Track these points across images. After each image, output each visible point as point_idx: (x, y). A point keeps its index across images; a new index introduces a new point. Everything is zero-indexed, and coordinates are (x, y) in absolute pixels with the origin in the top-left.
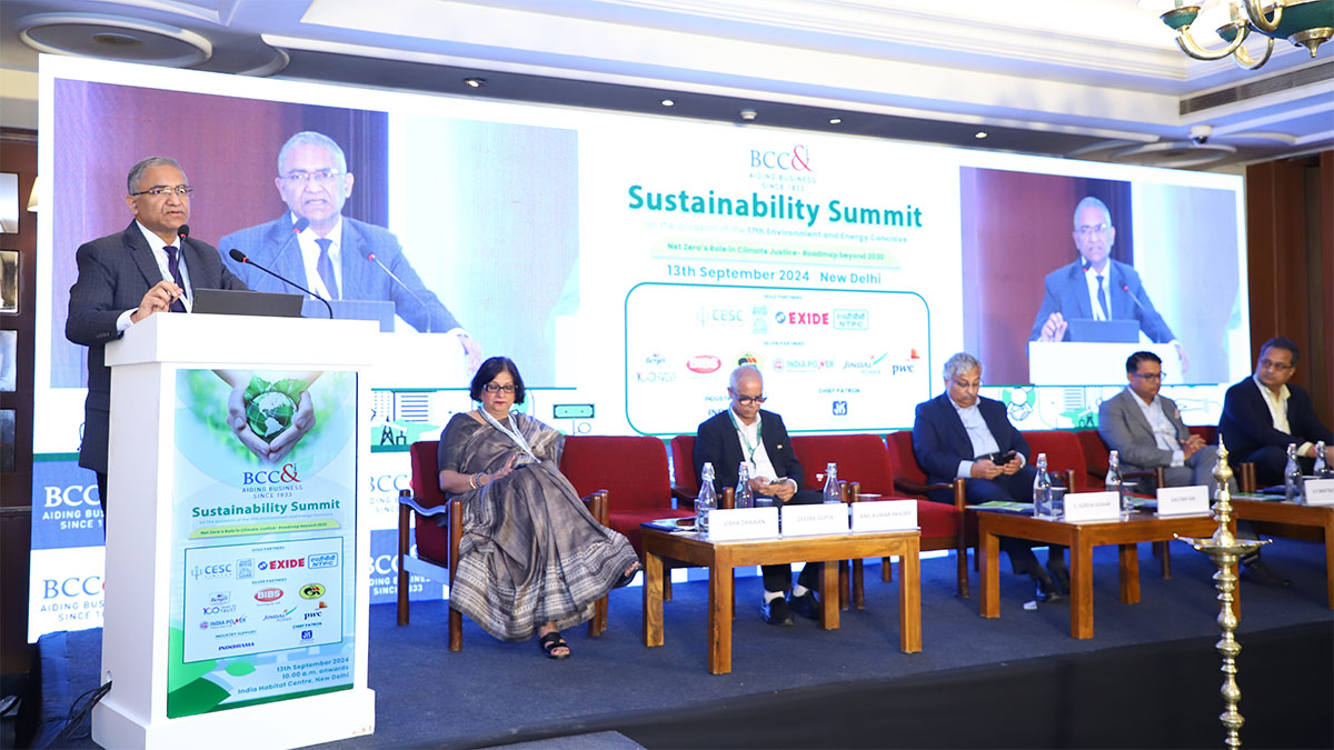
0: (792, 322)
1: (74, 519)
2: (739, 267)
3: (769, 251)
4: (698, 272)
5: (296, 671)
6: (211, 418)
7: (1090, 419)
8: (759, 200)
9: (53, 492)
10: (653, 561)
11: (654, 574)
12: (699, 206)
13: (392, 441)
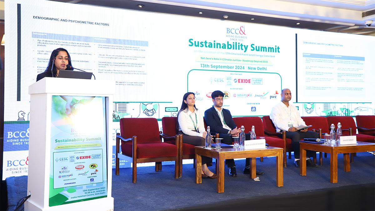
0: (239, 82)
1: (17, 142)
2: (223, 65)
3: (232, 60)
4: (210, 66)
5: (89, 191)
6: (60, 111)
7: (331, 113)
8: (229, 44)
9: (10, 133)
10: (199, 157)
11: (199, 161)
12: (211, 46)
13: (115, 118)
